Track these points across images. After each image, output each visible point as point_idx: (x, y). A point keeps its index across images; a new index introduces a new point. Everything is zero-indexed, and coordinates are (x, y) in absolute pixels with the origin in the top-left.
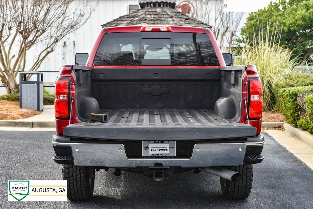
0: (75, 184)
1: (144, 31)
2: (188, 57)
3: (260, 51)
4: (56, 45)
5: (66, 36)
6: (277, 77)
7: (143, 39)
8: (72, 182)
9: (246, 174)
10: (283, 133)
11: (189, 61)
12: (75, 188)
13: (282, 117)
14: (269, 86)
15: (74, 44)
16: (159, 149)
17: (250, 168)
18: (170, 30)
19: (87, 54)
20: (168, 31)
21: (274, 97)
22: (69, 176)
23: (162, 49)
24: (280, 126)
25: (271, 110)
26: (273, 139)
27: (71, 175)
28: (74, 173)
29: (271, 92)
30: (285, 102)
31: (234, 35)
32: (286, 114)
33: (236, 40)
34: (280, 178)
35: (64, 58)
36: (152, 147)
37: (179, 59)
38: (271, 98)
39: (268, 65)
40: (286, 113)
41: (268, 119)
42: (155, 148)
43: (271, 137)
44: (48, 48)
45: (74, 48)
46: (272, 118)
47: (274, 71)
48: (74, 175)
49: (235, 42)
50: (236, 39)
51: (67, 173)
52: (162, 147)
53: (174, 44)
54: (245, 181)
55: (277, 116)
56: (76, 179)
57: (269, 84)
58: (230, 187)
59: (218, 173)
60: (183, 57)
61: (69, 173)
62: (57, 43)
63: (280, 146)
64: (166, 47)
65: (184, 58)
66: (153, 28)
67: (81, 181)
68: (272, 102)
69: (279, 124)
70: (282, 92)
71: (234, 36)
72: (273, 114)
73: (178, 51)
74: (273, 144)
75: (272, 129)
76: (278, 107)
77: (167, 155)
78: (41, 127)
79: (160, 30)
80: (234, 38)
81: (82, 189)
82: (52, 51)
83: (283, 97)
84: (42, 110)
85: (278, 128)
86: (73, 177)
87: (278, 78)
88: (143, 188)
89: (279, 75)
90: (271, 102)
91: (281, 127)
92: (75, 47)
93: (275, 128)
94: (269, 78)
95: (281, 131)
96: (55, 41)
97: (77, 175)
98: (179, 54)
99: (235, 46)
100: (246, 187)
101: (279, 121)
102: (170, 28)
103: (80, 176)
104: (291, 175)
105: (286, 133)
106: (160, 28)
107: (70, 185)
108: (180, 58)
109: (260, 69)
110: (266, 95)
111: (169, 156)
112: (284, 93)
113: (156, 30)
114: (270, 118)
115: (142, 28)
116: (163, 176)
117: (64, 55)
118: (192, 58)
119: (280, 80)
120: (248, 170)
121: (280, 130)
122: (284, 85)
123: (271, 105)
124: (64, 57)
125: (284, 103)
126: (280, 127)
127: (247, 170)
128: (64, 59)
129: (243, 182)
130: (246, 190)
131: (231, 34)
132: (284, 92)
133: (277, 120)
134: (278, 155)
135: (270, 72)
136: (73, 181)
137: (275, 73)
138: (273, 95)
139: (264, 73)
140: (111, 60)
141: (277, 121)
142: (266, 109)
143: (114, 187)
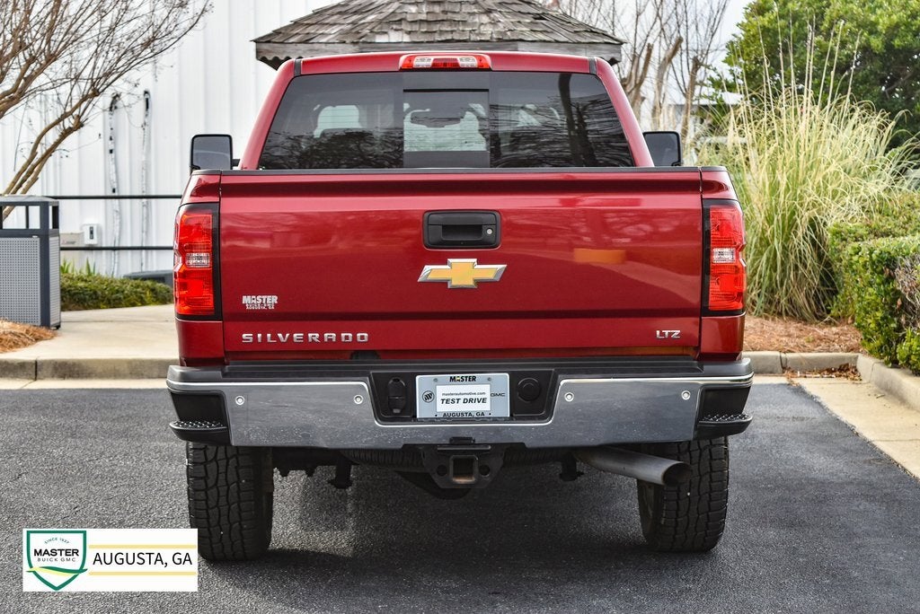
0: (224, 510)
1: (409, 69)
2: (544, 144)
3: (784, 120)
4: (91, 106)
5: (125, 75)
6: (839, 206)
7: (405, 91)
8: (214, 504)
9: (708, 476)
10: (855, 386)
11: (546, 157)
12: (224, 520)
13: (854, 337)
14: (813, 236)
15: (147, 100)
16: (462, 397)
17: (720, 459)
18: (487, 64)
19: (228, 138)
20: (481, 69)
21: (831, 271)
22: (206, 485)
23: (462, 121)
24: (848, 364)
25: (821, 318)
26: (819, 403)
27: (211, 482)
28: (222, 477)
29: (820, 257)
30: (859, 288)
31: (701, 64)
32: (863, 327)
33: (710, 82)
34: (820, 502)
35: (111, 151)
36: (443, 394)
37: (513, 151)
38: (821, 279)
39: (812, 167)
40: (864, 324)
41: (806, 344)
42: (451, 397)
43: (812, 397)
44: (65, 116)
45: (147, 115)
46: (821, 340)
47: (830, 188)
48: (222, 482)
49: (704, 88)
50: (711, 79)
51: (202, 478)
52: (470, 394)
53: (500, 104)
54: (707, 495)
55: (837, 334)
56: (227, 495)
57: (814, 230)
58: (664, 515)
59: (629, 468)
60: (528, 145)
61: (205, 478)
62: (96, 99)
63: (837, 422)
64: (472, 110)
65: (529, 148)
66: (435, 60)
67: (239, 502)
68: (827, 291)
69: (843, 358)
70: (851, 255)
71: (703, 68)
72: (826, 330)
73: (510, 125)
74: (818, 416)
75: (819, 375)
76: (844, 307)
77: (486, 415)
78: (63, 377)
79: (457, 64)
80: (703, 74)
81: (243, 523)
82: (79, 125)
83: (853, 271)
84: (58, 327)
85: (838, 373)
86: (217, 488)
87: (843, 209)
88: (415, 532)
89: (847, 200)
90: (822, 289)
91: (848, 370)
92: (149, 110)
93: (830, 371)
94: (815, 210)
95: (849, 381)
96: (91, 92)
97: (229, 483)
98: (513, 134)
99: (704, 102)
100: (710, 513)
101: (842, 350)
102: (488, 58)
103: (238, 486)
104: (854, 496)
105: (865, 387)
106: (458, 58)
107: (210, 511)
108: (516, 149)
109: (785, 179)
110: (806, 267)
111: (489, 418)
112: (855, 258)
113: (445, 64)
114: (814, 341)
115: (402, 59)
116: (476, 470)
117: (111, 139)
118: (557, 147)
119: (850, 217)
120: (714, 463)
121: (847, 377)
122: (862, 231)
123: (824, 300)
124: (112, 147)
125: (856, 290)
126: (844, 369)
127: (710, 464)
128: (113, 154)
129: (700, 499)
130: (709, 521)
131: (690, 61)
132: (857, 253)
133: (837, 347)
134: (824, 447)
135: (818, 191)
136: (218, 500)
137: (835, 192)
138: (828, 264)
139: (799, 192)
140: (290, 156)
141: (837, 351)
142: (806, 315)
143: (327, 528)
